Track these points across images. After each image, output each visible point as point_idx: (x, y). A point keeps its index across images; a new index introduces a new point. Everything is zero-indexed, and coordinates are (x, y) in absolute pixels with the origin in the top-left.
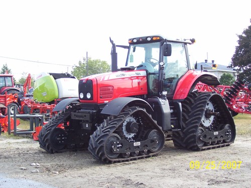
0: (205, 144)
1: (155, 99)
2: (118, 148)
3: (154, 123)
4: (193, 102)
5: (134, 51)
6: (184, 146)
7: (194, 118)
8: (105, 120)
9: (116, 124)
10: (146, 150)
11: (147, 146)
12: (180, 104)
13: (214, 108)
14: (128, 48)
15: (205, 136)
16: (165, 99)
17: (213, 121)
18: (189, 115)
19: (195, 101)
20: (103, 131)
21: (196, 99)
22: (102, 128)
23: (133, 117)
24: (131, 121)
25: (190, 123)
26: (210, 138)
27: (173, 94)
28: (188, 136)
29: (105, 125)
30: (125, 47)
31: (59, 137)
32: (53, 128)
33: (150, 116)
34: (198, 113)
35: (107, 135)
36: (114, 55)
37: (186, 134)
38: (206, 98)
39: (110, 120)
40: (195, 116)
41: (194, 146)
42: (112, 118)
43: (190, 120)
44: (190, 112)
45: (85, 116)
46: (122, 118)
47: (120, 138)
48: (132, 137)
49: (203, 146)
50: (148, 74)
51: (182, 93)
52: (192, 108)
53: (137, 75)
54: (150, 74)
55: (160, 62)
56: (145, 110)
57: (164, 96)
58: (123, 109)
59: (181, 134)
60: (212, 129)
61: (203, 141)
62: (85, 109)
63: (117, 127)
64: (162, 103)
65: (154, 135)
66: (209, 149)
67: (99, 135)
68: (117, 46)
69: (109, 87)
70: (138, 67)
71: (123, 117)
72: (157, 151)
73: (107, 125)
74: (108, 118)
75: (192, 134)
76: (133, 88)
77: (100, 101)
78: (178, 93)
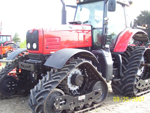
0: (139, 91)
1: (99, 51)
2: (61, 104)
3: (99, 75)
4: (130, 55)
5: (81, 10)
6: (122, 92)
7: (131, 69)
8: (48, 73)
9: (59, 78)
10: (90, 103)
11: (91, 98)
12: (120, 56)
13: (145, 60)
14: (76, 7)
15: (139, 85)
16: (108, 52)
17: (144, 71)
18: (127, 65)
19: (131, 53)
20: (44, 86)
21: (132, 52)
22: (44, 82)
23: (79, 69)
24: (77, 73)
25: (128, 73)
26: (143, 86)
27: (114, 47)
28: (126, 85)
29: (47, 79)
30: (73, 7)
31: (9, 84)
32: (3, 76)
33: (96, 68)
34: (134, 64)
35: (48, 91)
36: (64, 13)
37: (124, 83)
38: (141, 52)
39: (54, 72)
40: (132, 67)
41: (131, 94)
42: (56, 71)
43: (127, 70)
44: (128, 63)
45: (30, 67)
46: (66, 72)
47: (63, 93)
48: (77, 90)
49: (137, 93)
50: (93, 29)
51: (120, 47)
52: (129, 60)
53: (83, 29)
54: (94, 29)
55: (104, 17)
56: (91, 63)
57: (108, 48)
58: (69, 60)
59: (120, 83)
60: (142, 77)
61: (137, 89)
62: (33, 59)
63: (60, 82)
64: (106, 55)
65: (99, 87)
66: (142, 95)
67: (39, 91)
68: (67, 6)
69: (56, 38)
70: (84, 23)
71: (67, 70)
72: (100, 102)
73: (50, 79)
74: (52, 70)
75: (130, 84)
76: (79, 41)
77: (46, 51)
78: (118, 47)
